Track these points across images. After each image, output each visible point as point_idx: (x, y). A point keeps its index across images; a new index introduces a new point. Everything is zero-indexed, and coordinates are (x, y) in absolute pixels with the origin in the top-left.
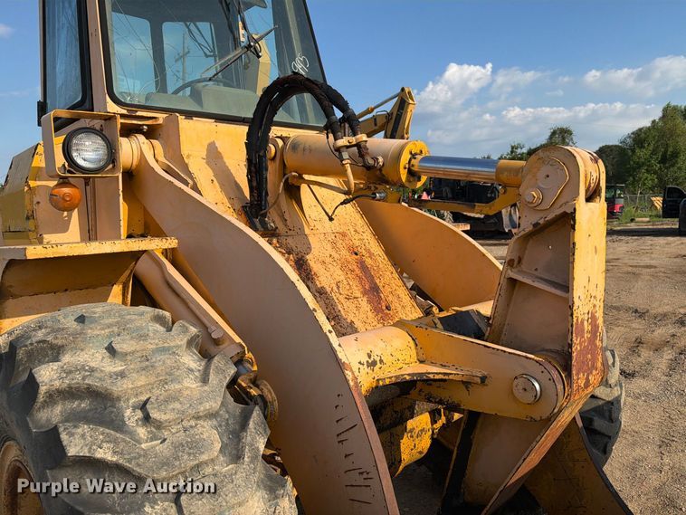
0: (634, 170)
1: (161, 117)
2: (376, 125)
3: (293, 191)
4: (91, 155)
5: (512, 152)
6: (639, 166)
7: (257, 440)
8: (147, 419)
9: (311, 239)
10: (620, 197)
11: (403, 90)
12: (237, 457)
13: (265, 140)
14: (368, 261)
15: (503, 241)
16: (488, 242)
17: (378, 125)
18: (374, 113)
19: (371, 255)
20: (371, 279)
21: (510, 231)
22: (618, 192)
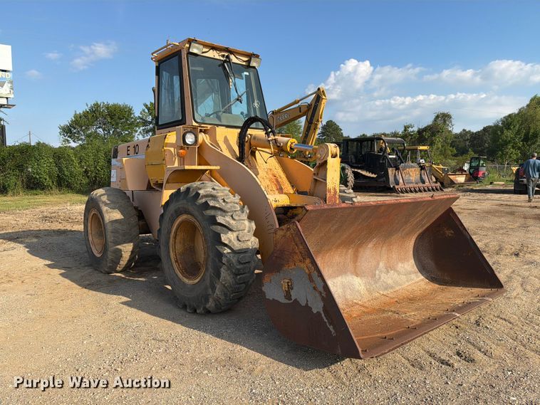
0: (502, 146)
1: (209, 126)
2: (300, 111)
3: (253, 154)
4: (191, 140)
5: (405, 130)
6: (506, 143)
7: (247, 210)
8: (224, 201)
9: (259, 170)
10: (483, 166)
11: (319, 89)
12: (243, 212)
13: (245, 135)
14: (279, 180)
15: (389, 194)
16: (378, 194)
17: (302, 111)
18: (300, 104)
19: (280, 177)
20: (280, 185)
21: (394, 187)
22: (482, 162)
